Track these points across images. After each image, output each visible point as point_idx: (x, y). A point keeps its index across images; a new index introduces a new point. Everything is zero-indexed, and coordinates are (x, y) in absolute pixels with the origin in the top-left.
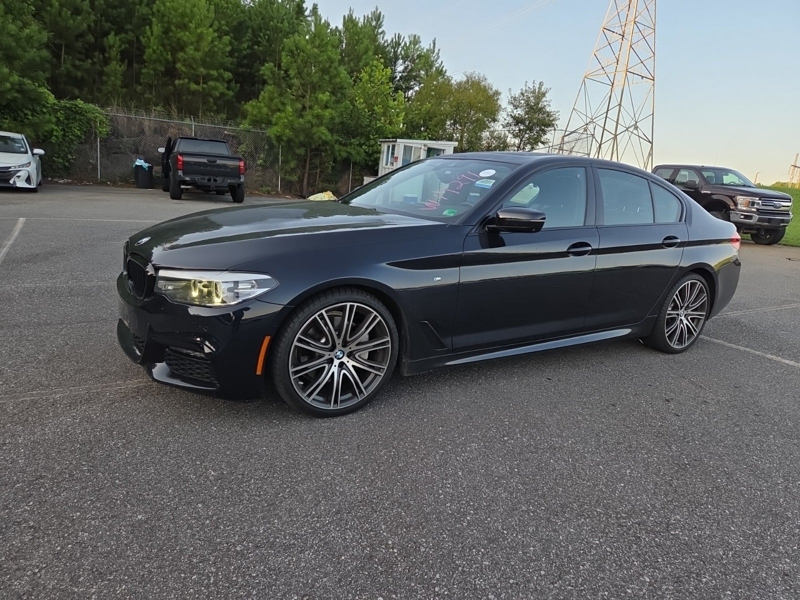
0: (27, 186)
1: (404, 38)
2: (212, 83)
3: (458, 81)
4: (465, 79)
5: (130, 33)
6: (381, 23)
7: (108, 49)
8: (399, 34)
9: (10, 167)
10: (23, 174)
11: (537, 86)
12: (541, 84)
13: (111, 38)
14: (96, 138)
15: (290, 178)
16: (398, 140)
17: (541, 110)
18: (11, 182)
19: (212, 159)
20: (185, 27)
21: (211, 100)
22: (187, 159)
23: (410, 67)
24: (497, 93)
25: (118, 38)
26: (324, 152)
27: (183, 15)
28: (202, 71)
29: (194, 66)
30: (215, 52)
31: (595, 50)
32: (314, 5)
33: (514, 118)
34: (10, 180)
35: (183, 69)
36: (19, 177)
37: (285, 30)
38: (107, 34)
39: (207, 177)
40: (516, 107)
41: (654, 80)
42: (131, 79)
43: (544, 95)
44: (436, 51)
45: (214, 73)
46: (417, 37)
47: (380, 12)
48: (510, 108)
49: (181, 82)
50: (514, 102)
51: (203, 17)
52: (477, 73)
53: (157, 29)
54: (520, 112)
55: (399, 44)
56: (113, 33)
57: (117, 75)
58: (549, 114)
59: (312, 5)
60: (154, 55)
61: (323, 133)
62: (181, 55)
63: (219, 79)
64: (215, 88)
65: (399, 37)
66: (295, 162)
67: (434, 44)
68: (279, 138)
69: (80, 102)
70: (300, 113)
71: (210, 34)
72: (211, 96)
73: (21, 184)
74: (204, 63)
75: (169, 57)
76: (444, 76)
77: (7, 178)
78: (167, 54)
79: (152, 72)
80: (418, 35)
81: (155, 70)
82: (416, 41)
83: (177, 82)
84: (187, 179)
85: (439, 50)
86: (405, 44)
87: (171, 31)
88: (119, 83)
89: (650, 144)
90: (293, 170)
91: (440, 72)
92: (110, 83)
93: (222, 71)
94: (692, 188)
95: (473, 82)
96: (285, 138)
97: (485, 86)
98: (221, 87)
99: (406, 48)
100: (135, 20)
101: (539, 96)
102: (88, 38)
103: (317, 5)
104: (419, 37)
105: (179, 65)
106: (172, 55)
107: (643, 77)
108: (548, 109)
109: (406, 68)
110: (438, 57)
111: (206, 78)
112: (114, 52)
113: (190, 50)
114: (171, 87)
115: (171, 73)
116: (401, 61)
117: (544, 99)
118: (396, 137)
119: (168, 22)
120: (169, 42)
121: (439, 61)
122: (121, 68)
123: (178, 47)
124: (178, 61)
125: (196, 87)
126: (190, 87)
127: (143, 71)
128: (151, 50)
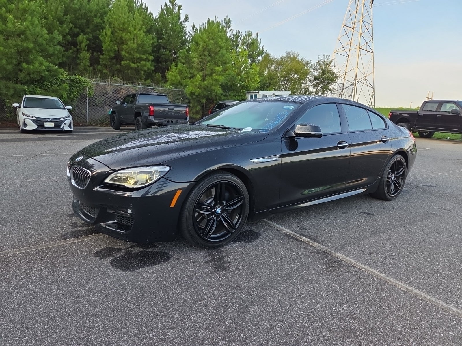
0: (70, 129)
1: (241, 33)
2: (143, 63)
5: (90, 34)
6: (230, 24)
7: (79, 44)
8: (238, 31)
9: (60, 118)
10: (67, 122)
11: (326, 58)
12: (329, 57)
13: (81, 37)
14: (86, 98)
15: (196, 116)
16: (260, 92)
17: (329, 72)
18: (61, 127)
19: (171, 107)
20: (124, 30)
21: (142, 72)
22: (156, 108)
25: (85, 37)
26: (215, 101)
27: (123, 24)
28: (138, 55)
29: (132, 53)
30: (144, 44)
31: (339, 37)
32: (186, 15)
33: (313, 76)
34: (61, 126)
35: (127, 55)
36: (65, 124)
37: (178, 30)
38: (78, 35)
39: (167, 120)
40: (314, 70)
41: (373, 53)
42: (94, 61)
43: (331, 63)
45: (144, 57)
46: (250, 32)
47: (230, 18)
49: (125, 62)
50: (314, 67)
51: (137, 24)
53: (109, 31)
54: (316, 73)
55: (239, 36)
56: (82, 34)
57: (87, 59)
58: (334, 74)
59: (185, 16)
60: (109, 47)
61: (219, 90)
62: (124, 47)
63: (147, 60)
64: (145, 65)
66: (199, 107)
67: (257, 36)
68: (192, 94)
69: (78, 77)
70: (204, 79)
71: (141, 34)
72: (142, 70)
73: (67, 128)
74: (138, 51)
75: (116, 48)
77: (60, 125)
78: (115, 46)
79: (108, 57)
80: (251, 31)
81: (109, 56)
82: (249, 34)
83: (122, 63)
84: (157, 121)
85: (261, 39)
86: (243, 35)
87: (116, 32)
88: (88, 64)
89: (373, 89)
90: (197, 112)
92: (82, 64)
93: (148, 55)
94: (455, 114)
96: (196, 94)
98: (148, 64)
100: (91, 26)
101: (328, 63)
102: (68, 37)
104: (251, 32)
105: (123, 53)
106: (117, 46)
107: (368, 51)
110: (260, 43)
111: (140, 60)
112: (83, 45)
113: (130, 44)
114: (118, 66)
115: (118, 58)
117: (331, 65)
119: (114, 28)
120: (115, 39)
122: (88, 55)
123: (122, 42)
124: (122, 50)
125: (133, 65)
126: (130, 65)
127: (101, 56)
128: (107, 44)
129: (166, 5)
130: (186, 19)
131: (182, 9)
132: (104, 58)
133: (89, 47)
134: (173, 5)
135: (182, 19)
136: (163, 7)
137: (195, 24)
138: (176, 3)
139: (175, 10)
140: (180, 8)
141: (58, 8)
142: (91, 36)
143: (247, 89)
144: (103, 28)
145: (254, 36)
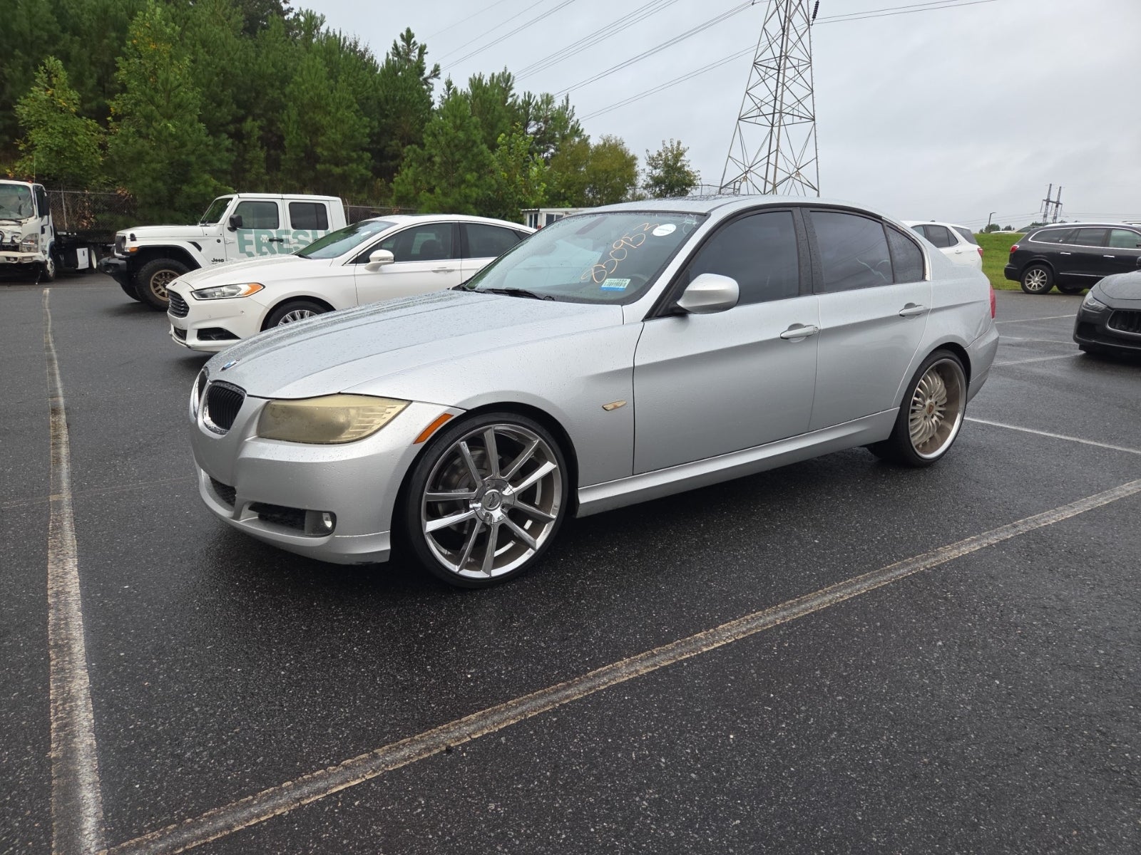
1: (535, 97)
2: (354, 166)
3: (596, 144)
4: (602, 143)
5: (263, 118)
6: (511, 85)
7: (246, 136)
8: (529, 92)
11: (675, 145)
12: (679, 143)
13: (249, 124)
16: (541, 210)
17: (680, 170)
23: (543, 129)
24: (634, 158)
25: (256, 124)
27: (319, 98)
28: (344, 153)
29: (335, 148)
30: (355, 134)
32: (435, 65)
33: (652, 178)
35: (325, 153)
38: (244, 120)
40: (655, 168)
41: (814, 120)
42: (273, 164)
43: (682, 154)
44: (570, 108)
45: (354, 155)
46: (550, 96)
47: (510, 74)
48: (648, 169)
49: (323, 165)
50: (653, 162)
52: (613, 136)
53: (294, 113)
54: (658, 172)
55: (531, 104)
56: (250, 118)
57: (260, 162)
58: (688, 174)
59: (433, 66)
60: (295, 141)
62: (322, 139)
63: (360, 160)
64: (357, 170)
65: (530, 96)
67: (567, 100)
74: (344, 146)
75: (308, 141)
76: (580, 136)
78: (305, 139)
79: (293, 157)
80: (551, 93)
81: (296, 155)
82: (548, 100)
83: (318, 167)
86: (537, 103)
87: (306, 113)
88: (263, 170)
89: (816, 192)
91: (576, 132)
92: (253, 171)
93: (361, 152)
95: (609, 145)
97: (621, 150)
98: (363, 167)
99: (538, 108)
100: (264, 103)
101: (678, 155)
103: (438, 66)
104: (552, 96)
105: (319, 150)
107: (801, 117)
108: (686, 169)
109: (539, 130)
110: (573, 114)
111: (348, 160)
112: (254, 138)
113: (330, 133)
115: (311, 158)
116: (532, 123)
117: (682, 158)
118: (538, 206)
119: (302, 106)
120: (305, 126)
121: (575, 119)
122: (262, 155)
123: (316, 130)
124: (317, 144)
125: (338, 171)
126: (330, 171)
127: (283, 157)
128: (293, 136)
129: (395, 45)
130: (436, 72)
131: (427, 53)
132: (287, 158)
133: (265, 142)
134: (409, 45)
135: (427, 73)
136: (390, 50)
137: (452, 79)
138: (414, 42)
139: (413, 54)
140: (422, 50)
141: (211, 81)
142: (264, 122)
143: (524, 205)
144: (284, 107)
145: (557, 104)
